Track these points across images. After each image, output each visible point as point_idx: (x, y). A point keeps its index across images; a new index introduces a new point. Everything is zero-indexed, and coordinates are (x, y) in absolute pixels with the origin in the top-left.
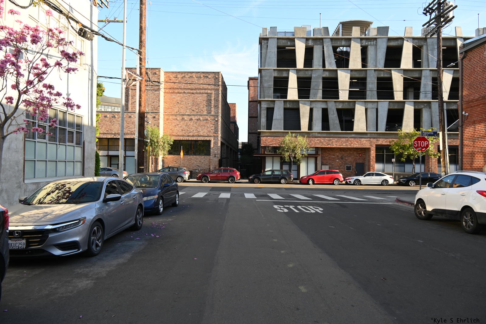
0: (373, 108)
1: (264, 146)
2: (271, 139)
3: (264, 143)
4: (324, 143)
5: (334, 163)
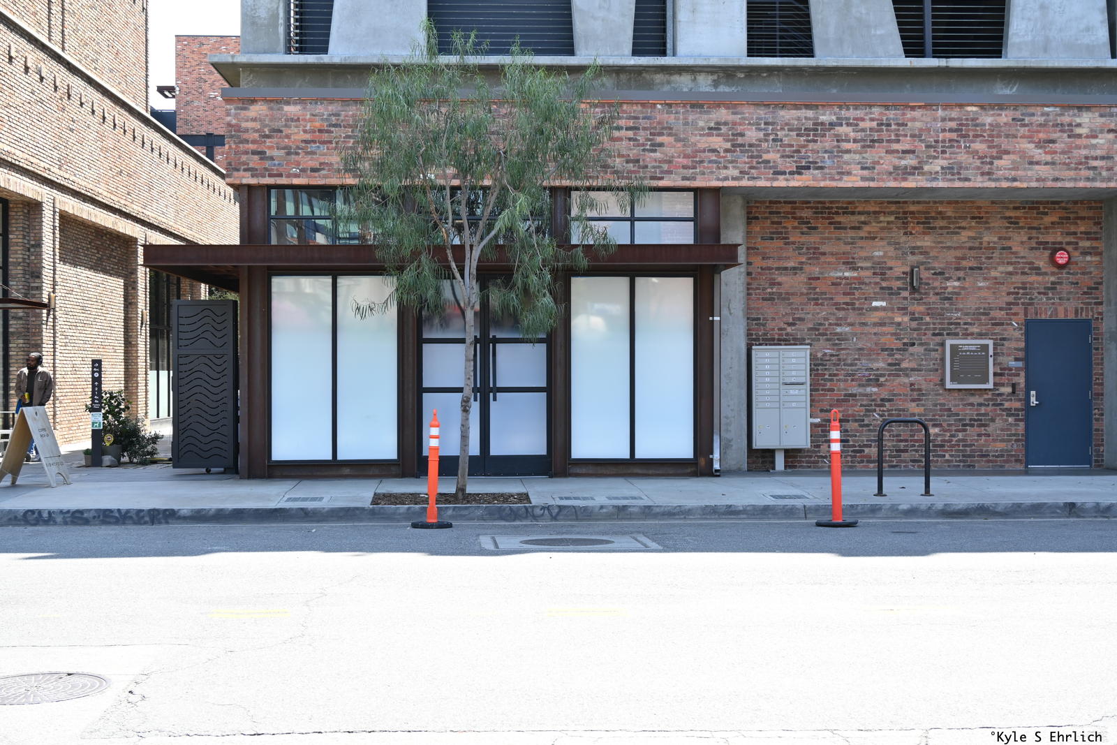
1: (253, 181)
2: (317, 124)
3: (254, 161)
4: (765, 157)
5: (851, 325)
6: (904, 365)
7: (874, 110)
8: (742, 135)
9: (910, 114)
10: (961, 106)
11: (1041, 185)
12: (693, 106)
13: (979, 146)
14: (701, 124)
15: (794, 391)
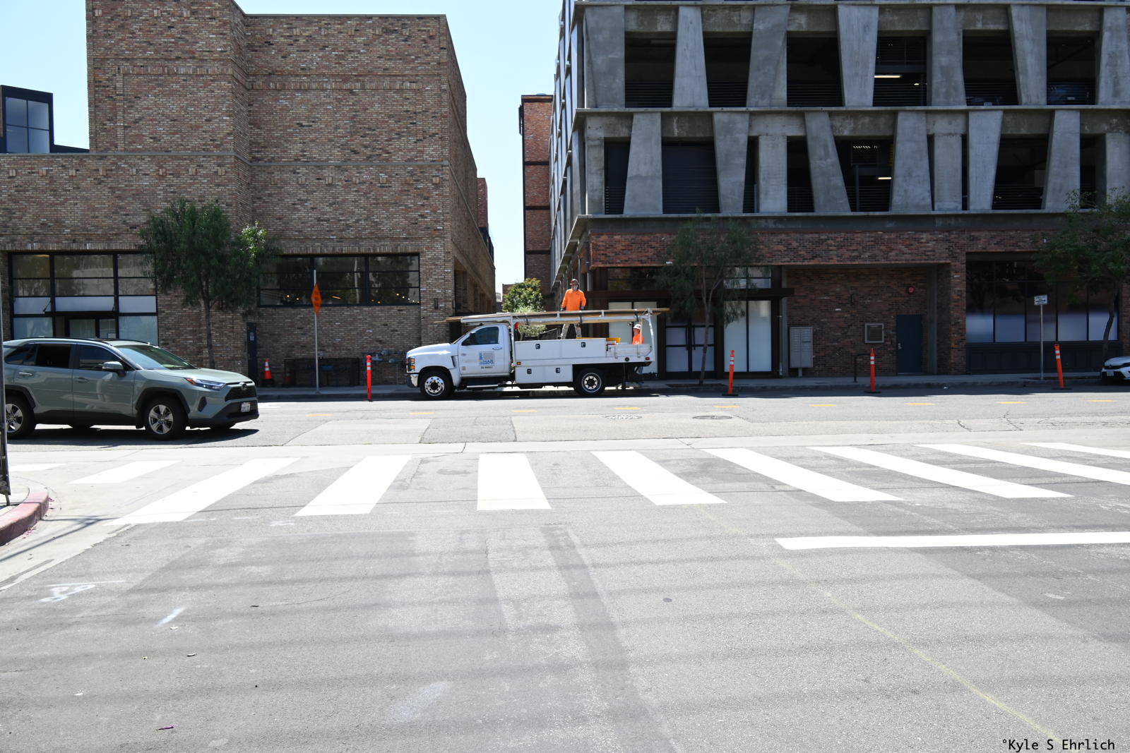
0: (950, 134)
1: (602, 266)
2: (627, 243)
3: (603, 258)
4: (800, 253)
5: (828, 318)
6: (849, 334)
7: (843, 234)
8: (791, 244)
9: (856, 235)
10: (876, 231)
11: (907, 262)
12: (772, 233)
13: (883, 248)
14: (775, 240)
15: (806, 345)
